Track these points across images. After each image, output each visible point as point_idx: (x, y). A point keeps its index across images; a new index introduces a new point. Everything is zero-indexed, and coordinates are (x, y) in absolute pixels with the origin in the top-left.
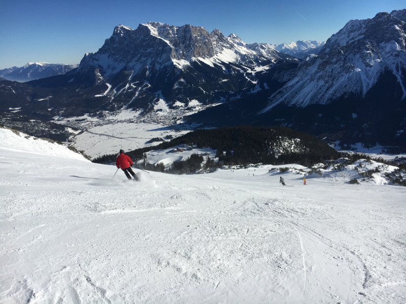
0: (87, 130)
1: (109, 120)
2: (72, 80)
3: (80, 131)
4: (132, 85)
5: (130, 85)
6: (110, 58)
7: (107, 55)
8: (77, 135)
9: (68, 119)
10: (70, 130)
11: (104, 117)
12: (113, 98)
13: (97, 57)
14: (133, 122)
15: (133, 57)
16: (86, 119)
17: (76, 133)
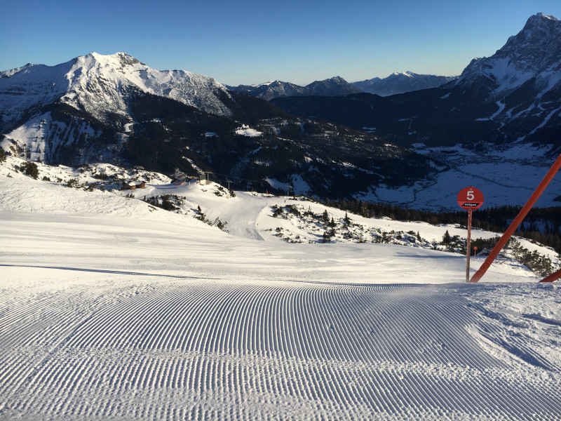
0: (454, 167)
1: (490, 157)
2: (447, 95)
3: (445, 167)
4: (539, 106)
5: (536, 105)
6: (512, 64)
7: (508, 59)
8: (440, 172)
9: (432, 149)
10: (432, 164)
11: (485, 151)
12: (503, 124)
13: (490, 64)
14: (530, 164)
15: (550, 63)
16: (457, 151)
17: (440, 169)
